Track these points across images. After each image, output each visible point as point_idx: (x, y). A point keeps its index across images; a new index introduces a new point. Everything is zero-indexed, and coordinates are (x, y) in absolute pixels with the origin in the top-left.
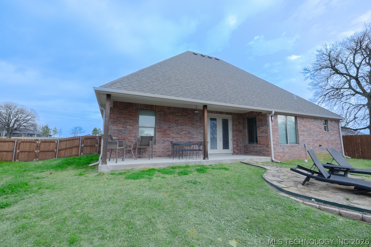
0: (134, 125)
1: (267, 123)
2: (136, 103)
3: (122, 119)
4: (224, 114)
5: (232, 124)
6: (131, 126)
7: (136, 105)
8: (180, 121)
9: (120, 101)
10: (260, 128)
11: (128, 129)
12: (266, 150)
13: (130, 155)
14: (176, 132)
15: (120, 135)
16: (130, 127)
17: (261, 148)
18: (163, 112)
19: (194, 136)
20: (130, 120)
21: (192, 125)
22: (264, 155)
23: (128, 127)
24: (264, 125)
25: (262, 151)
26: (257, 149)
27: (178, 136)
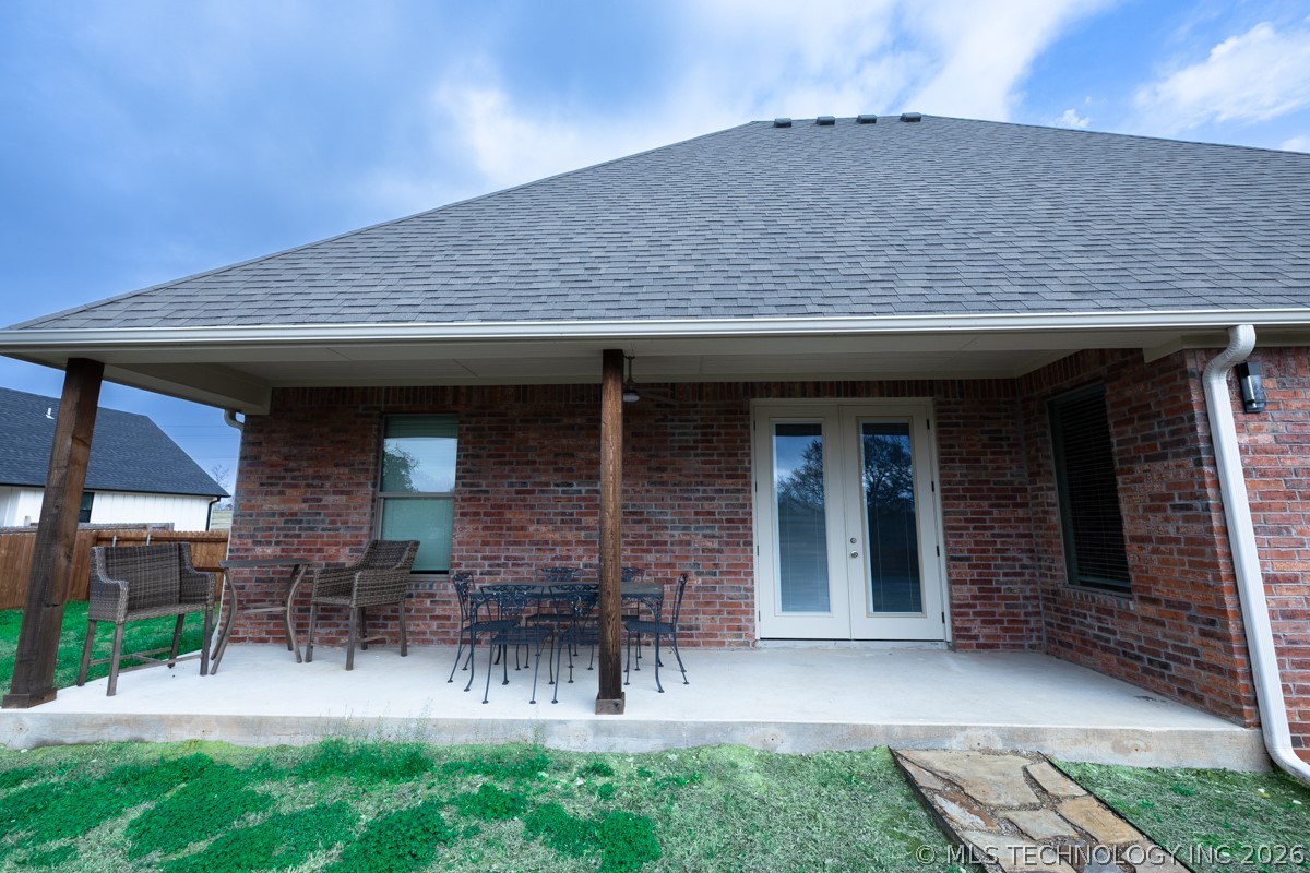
0: (354, 489)
1: (1194, 429)
2: (365, 388)
3: (305, 464)
4: (868, 395)
5: (941, 454)
6: (342, 493)
7: (366, 394)
8: (581, 455)
9: (301, 386)
10: (1138, 469)
11: (326, 507)
12: (1203, 659)
13: (328, 630)
14: (556, 514)
15: (291, 537)
16: (337, 497)
17: (1159, 633)
18: (490, 415)
19: (665, 536)
20: (337, 465)
21: (656, 476)
22: (1190, 697)
23: (329, 499)
24: (1164, 445)
25: (1168, 656)
26: (1130, 632)
27: (570, 536)
